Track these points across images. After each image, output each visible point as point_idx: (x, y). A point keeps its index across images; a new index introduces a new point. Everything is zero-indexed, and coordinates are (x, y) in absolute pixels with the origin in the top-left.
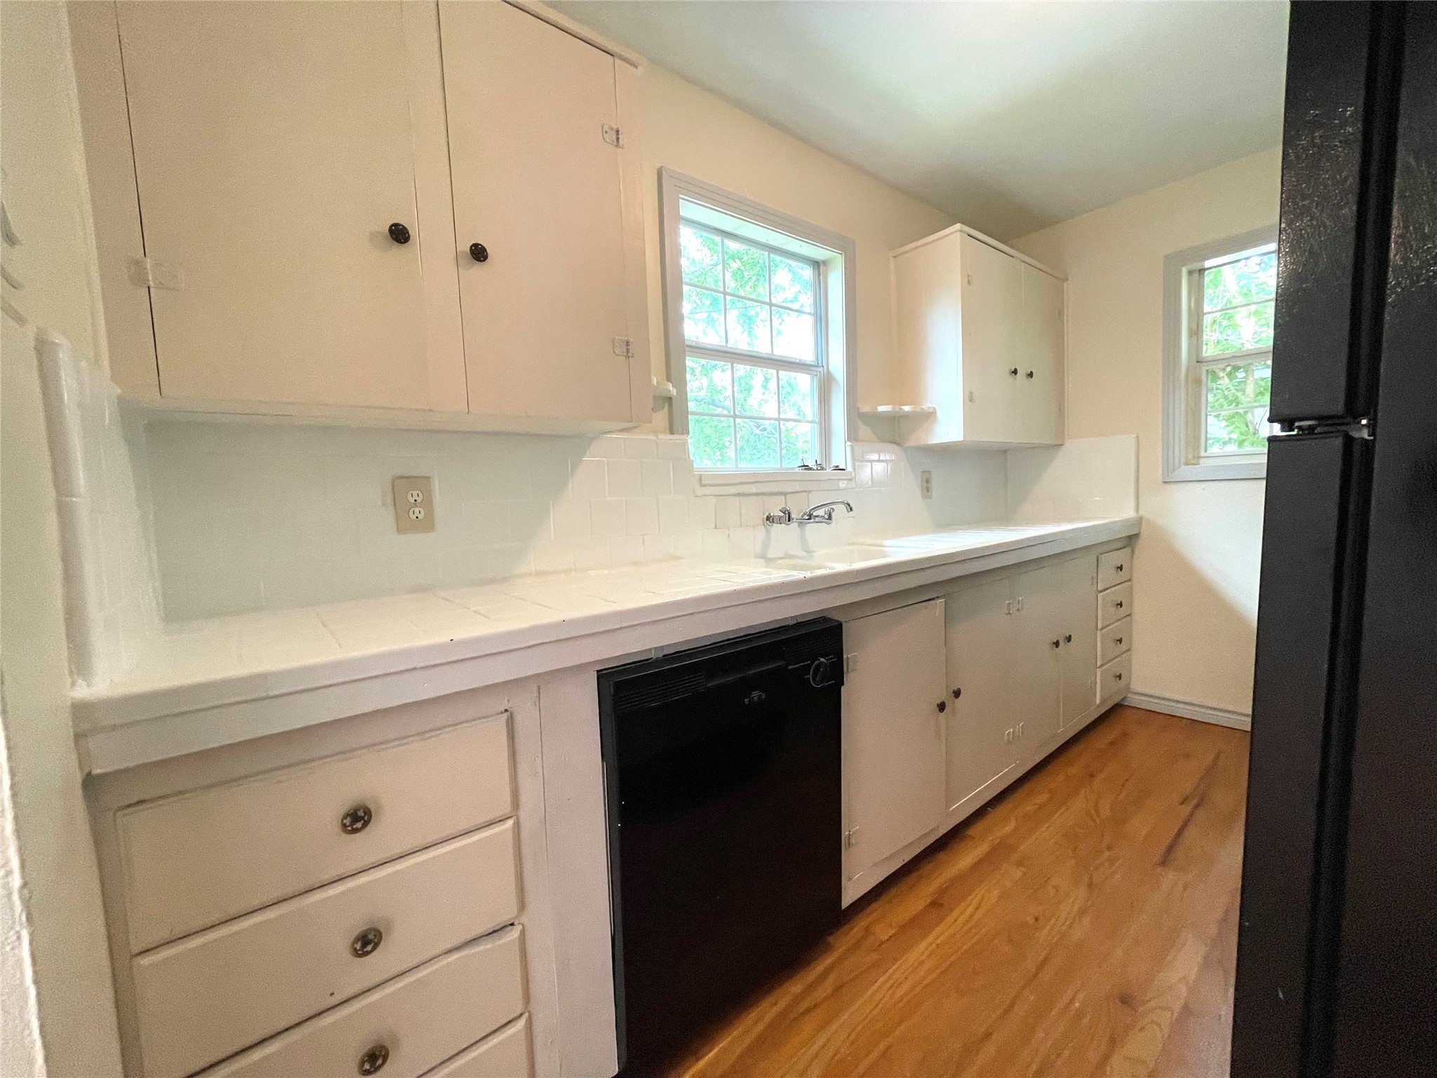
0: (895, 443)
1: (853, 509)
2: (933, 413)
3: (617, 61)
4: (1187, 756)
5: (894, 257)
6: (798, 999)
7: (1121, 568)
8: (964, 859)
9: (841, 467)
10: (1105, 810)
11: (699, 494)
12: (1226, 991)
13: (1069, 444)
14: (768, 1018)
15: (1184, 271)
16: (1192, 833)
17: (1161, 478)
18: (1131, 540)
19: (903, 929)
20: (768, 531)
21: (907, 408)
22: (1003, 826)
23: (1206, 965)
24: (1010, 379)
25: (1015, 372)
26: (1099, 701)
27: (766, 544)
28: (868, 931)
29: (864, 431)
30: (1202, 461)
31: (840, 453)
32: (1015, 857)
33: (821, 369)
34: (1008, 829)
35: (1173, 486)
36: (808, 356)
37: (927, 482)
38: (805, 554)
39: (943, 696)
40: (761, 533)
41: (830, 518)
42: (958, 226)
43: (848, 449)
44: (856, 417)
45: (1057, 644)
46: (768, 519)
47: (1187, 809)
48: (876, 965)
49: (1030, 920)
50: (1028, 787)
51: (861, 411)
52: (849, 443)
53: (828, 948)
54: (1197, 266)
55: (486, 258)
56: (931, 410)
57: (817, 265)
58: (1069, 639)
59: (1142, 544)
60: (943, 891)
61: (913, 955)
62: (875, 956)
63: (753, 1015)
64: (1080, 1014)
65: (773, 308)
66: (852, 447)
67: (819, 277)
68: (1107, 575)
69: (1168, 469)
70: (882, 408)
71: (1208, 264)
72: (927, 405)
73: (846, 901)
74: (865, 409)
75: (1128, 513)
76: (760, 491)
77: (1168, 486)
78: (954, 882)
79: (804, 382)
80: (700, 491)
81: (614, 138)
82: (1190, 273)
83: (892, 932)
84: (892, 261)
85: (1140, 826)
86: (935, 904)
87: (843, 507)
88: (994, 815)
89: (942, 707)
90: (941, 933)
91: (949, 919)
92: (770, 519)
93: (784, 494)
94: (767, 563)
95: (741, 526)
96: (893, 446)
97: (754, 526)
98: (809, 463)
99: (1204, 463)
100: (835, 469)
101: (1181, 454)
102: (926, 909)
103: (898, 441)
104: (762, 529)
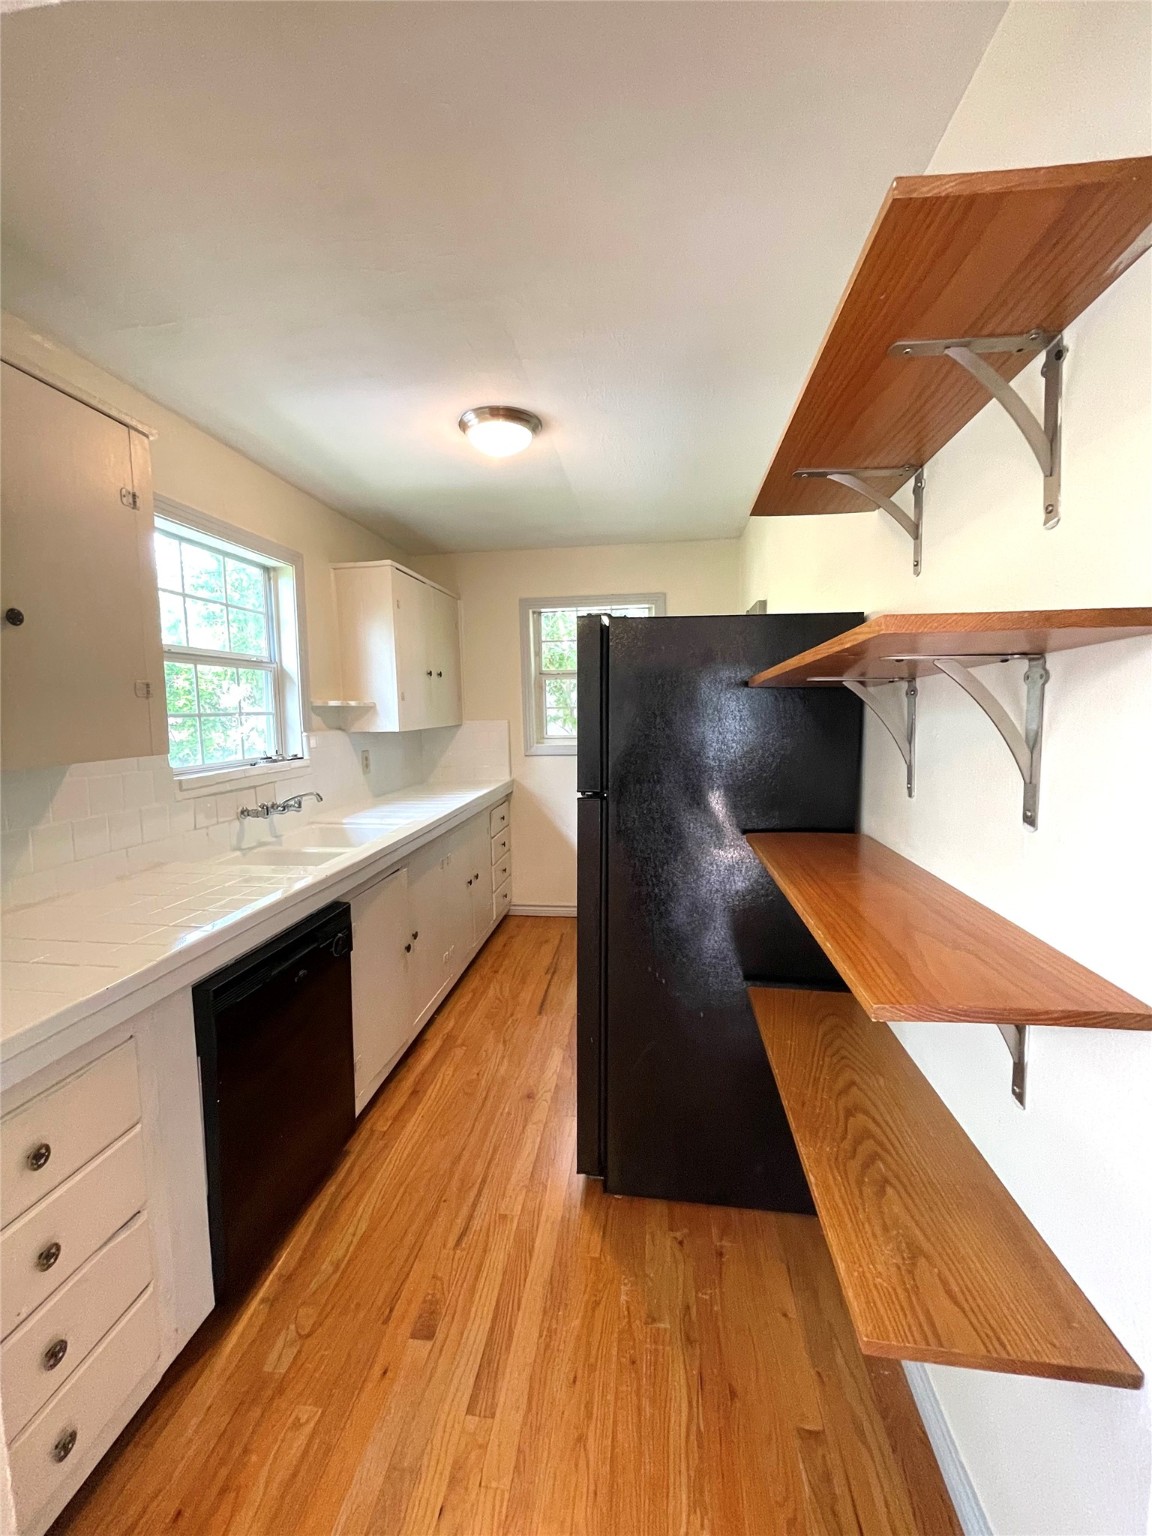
0: (340, 729)
1: (322, 797)
2: (371, 707)
3: (133, 432)
4: (546, 941)
5: (334, 569)
6: (335, 1195)
7: (503, 818)
8: (427, 1055)
9: (299, 756)
10: (507, 993)
11: (180, 799)
12: (573, 1068)
13: (467, 725)
14: (317, 1218)
15: (531, 611)
16: (552, 989)
17: (523, 753)
18: (508, 798)
19: (396, 1119)
20: (241, 824)
21: (353, 703)
22: (447, 1024)
23: (564, 1061)
24: (427, 677)
25: (430, 674)
26: (495, 916)
27: (241, 836)
28: (372, 1132)
29: (316, 720)
30: (546, 740)
31: (297, 743)
32: (459, 1041)
33: (275, 665)
34: (451, 1024)
35: (531, 758)
36: (264, 654)
37: (367, 759)
38: (274, 839)
39: (407, 939)
40: (237, 824)
41: (300, 806)
42: (389, 562)
43: (305, 739)
44: (309, 710)
45: (470, 882)
46: (242, 812)
47: (549, 976)
48: (386, 1146)
49: (475, 1076)
50: (458, 992)
51: (314, 705)
52: (305, 734)
53: (347, 1153)
54: (537, 611)
55: (21, 621)
56: (372, 705)
57: (266, 569)
58: (477, 877)
59: (514, 800)
60: (417, 1083)
61: (410, 1127)
62: (381, 1143)
63: (306, 1220)
64: (509, 1113)
65: (230, 608)
66: (308, 738)
67: (270, 582)
68: (497, 824)
69: (528, 747)
70: (333, 703)
71: (543, 610)
72: (368, 701)
73: (358, 1112)
74: (318, 703)
75: (506, 778)
76: (234, 788)
77: (527, 758)
78: (423, 1074)
79: (263, 677)
80: (180, 796)
81: (131, 500)
82: (534, 613)
83: (390, 1122)
84: (332, 572)
85: (526, 996)
86: (415, 1093)
87: (312, 797)
88: (439, 1019)
89: (408, 948)
90: (421, 1110)
91: (426, 1098)
92: (245, 813)
93: (255, 787)
94: (244, 855)
95: (218, 823)
96: (340, 732)
97: (230, 822)
98: (272, 753)
99: (548, 743)
100: (295, 757)
101: (534, 736)
102: (409, 1098)
103: (343, 728)
104: (237, 823)
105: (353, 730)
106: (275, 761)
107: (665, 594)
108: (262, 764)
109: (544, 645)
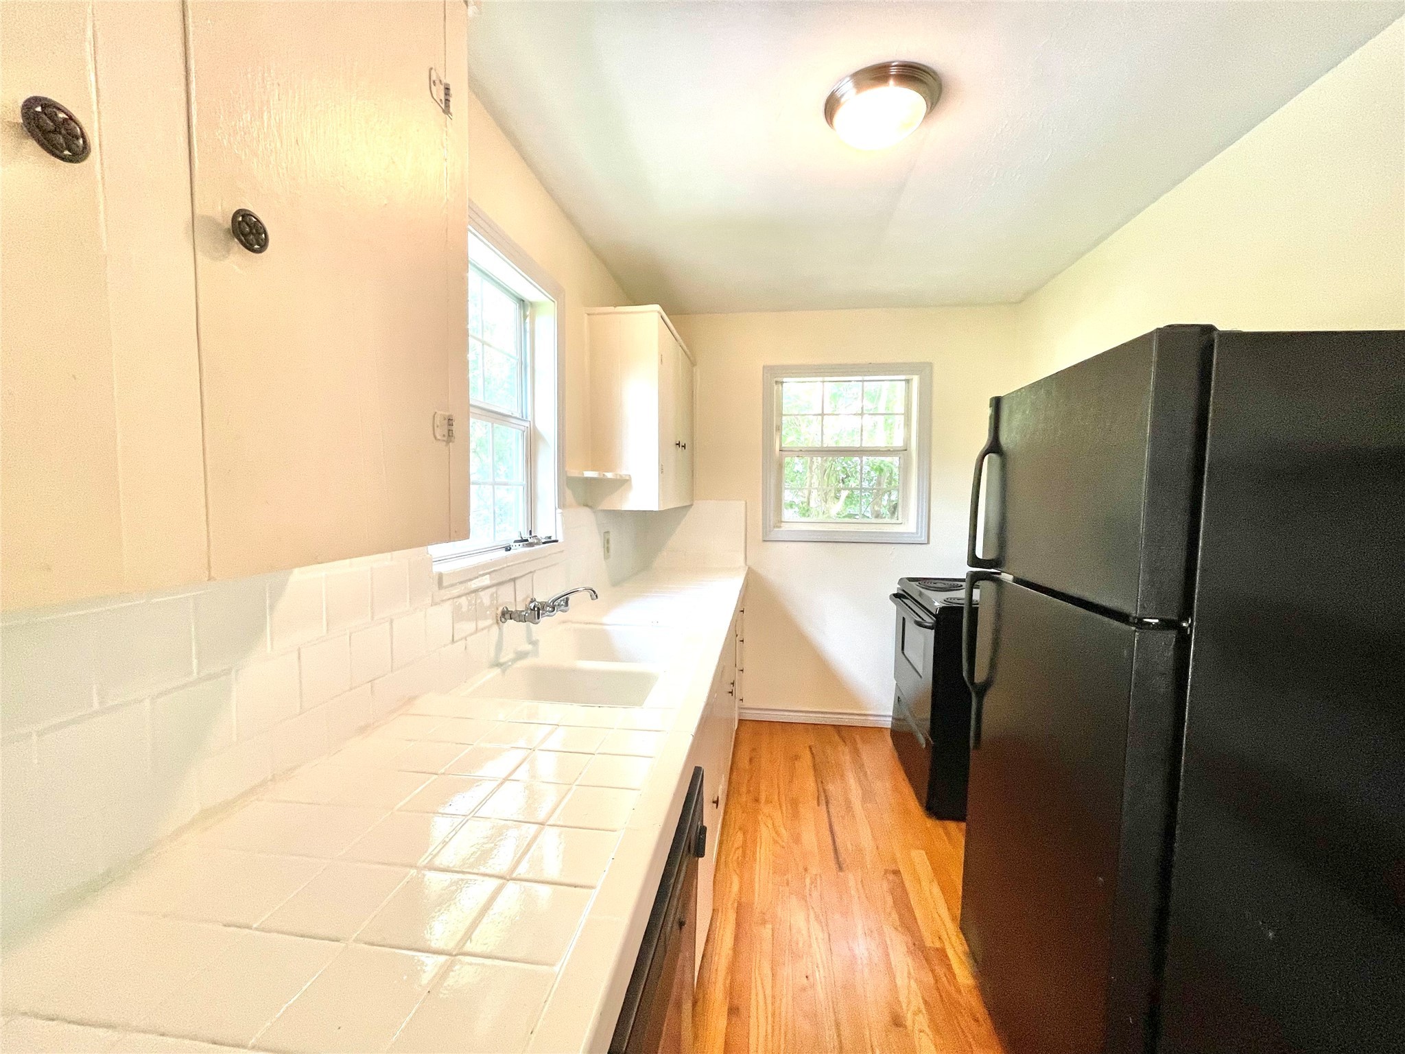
0: (586, 505)
1: (598, 597)
2: (627, 480)
5: (588, 314)
7: (743, 611)
9: (553, 539)
11: (438, 601)
13: (698, 506)
15: (774, 380)
16: (837, 828)
17: (761, 537)
20: (500, 629)
21: (609, 475)
24: (676, 448)
25: (678, 445)
27: (499, 646)
29: (572, 494)
30: (783, 524)
31: (549, 522)
33: (527, 424)
35: (768, 544)
36: (516, 409)
37: (608, 542)
38: (531, 647)
41: (567, 606)
42: (657, 307)
43: (559, 517)
44: (565, 482)
45: (731, 693)
46: (503, 614)
51: (569, 475)
52: (559, 511)
54: (779, 379)
55: (267, 239)
56: (627, 478)
57: (522, 302)
58: (734, 685)
66: (561, 515)
67: (525, 319)
69: (766, 531)
70: (588, 474)
71: (785, 380)
72: (623, 472)
74: (573, 474)
75: (740, 563)
76: (495, 582)
77: (765, 543)
80: (439, 595)
82: (777, 382)
84: (586, 318)
87: (587, 594)
92: (506, 615)
93: (514, 580)
94: (504, 672)
95: (477, 631)
96: (587, 509)
97: (489, 627)
98: (526, 536)
99: (785, 527)
100: (550, 541)
101: (773, 519)
102: (729, 1019)
103: (590, 504)
104: (495, 629)
105: (600, 508)
106: (531, 545)
107: (930, 365)
108: (519, 549)
109: (784, 418)
